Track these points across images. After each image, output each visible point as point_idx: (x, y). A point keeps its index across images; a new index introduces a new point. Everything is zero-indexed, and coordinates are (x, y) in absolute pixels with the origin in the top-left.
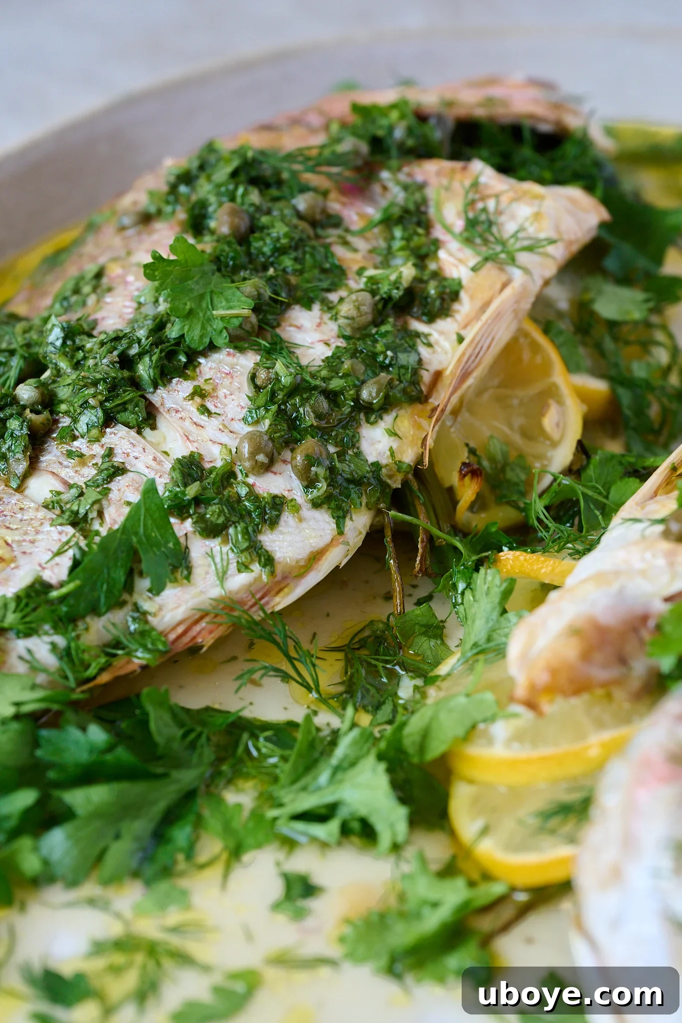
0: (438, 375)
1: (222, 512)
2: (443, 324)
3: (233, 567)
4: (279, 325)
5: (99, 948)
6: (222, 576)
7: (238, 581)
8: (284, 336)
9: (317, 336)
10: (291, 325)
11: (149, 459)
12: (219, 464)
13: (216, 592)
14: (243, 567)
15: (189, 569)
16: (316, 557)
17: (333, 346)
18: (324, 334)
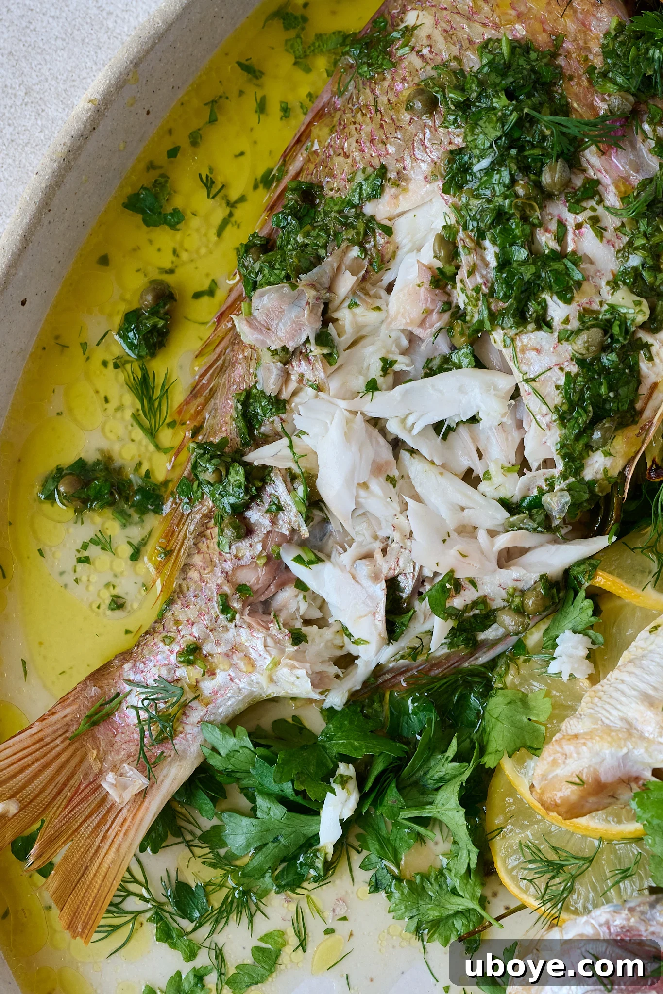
0: (655, 386)
17: (566, 370)
18: (559, 355)
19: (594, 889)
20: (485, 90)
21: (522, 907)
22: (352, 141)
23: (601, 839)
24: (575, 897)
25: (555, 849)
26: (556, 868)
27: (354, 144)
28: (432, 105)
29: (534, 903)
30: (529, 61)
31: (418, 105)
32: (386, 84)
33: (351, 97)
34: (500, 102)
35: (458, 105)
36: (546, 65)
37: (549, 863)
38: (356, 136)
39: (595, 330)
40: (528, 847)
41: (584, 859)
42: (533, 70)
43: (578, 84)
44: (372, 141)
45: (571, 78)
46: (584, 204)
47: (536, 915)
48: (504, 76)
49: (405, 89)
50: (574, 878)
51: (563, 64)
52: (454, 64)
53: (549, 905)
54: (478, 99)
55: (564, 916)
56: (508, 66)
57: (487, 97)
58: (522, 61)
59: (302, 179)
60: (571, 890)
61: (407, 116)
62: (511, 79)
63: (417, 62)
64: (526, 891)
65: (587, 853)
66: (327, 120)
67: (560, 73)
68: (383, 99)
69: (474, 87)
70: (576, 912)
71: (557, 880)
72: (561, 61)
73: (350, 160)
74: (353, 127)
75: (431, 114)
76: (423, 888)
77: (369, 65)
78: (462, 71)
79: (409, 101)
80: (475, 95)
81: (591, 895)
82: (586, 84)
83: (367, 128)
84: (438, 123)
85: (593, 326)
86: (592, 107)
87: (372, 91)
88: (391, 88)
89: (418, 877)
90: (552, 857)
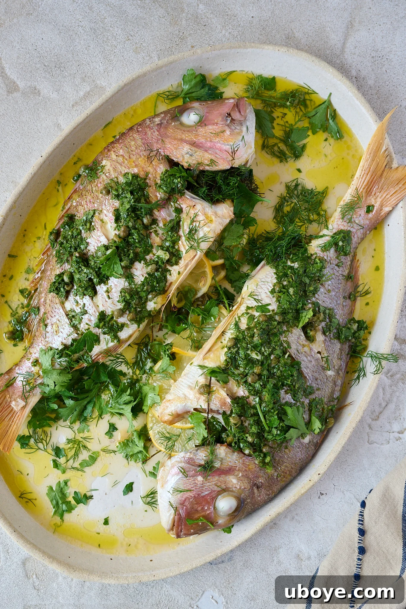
0: (171, 283)
1: (108, 330)
2: (175, 267)
3: (110, 341)
4: (132, 268)
5: (69, 441)
6: (107, 344)
7: (111, 344)
8: (132, 272)
9: (141, 273)
10: (135, 268)
11: (93, 311)
12: (110, 314)
13: (105, 347)
14: (112, 341)
15: (99, 342)
16: (130, 336)
17: (144, 276)
18: (143, 272)
19: (181, 444)
20: (124, 191)
21: (160, 451)
22: (85, 201)
23: (181, 429)
24: (175, 447)
25: (169, 433)
26: (169, 439)
27: (85, 202)
28: (108, 192)
29: (163, 450)
30: (137, 181)
31: (104, 192)
32: (95, 183)
33: (85, 187)
34: (129, 195)
35: (115, 195)
36: (143, 182)
37: (167, 437)
38: (86, 200)
39: (154, 265)
40: (160, 433)
41: (177, 435)
42: (139, 184)
43: (152, 188)
44: (90, 202)
45: (150, 187)
46: (152, 226)
47: (165, 453)
48: (130, 187)
49: (101, 186)
50: (175, 441)
51: (148, 182)
52: (115, 179)
53: (168, 450)
54: (122, 193)
55: (173, 453)
56: (131, 183)
57: (125, 194)
58: (135, 181)
59: (69, 212)
60: (174, 445)
61: (101, 195)
62: (132, 188)
63: (105, 177)
64: (161, 447)
65: (178, 434)
66: (77, 193)
67: (147, 185)
68: (94, 189)
69: (120, 190)
70: (176, 452)
71: (170, 443)
72: (148, 181)
73: (83, 208)
74: (85, 196)
75: (108, 195)
76: (128, 444)
77: (91, 177)
78: (118, 182)
79: (101, 190)
80: (121, 193)
81: (180, 446)
82: (155, 189)
83: (89, 197)
84: (110, 198)
85: (153, 264)
86: (156, 196)
87: (91, 185)
88: (97, 185)
89: (126, 441)
90: (168, 435)
